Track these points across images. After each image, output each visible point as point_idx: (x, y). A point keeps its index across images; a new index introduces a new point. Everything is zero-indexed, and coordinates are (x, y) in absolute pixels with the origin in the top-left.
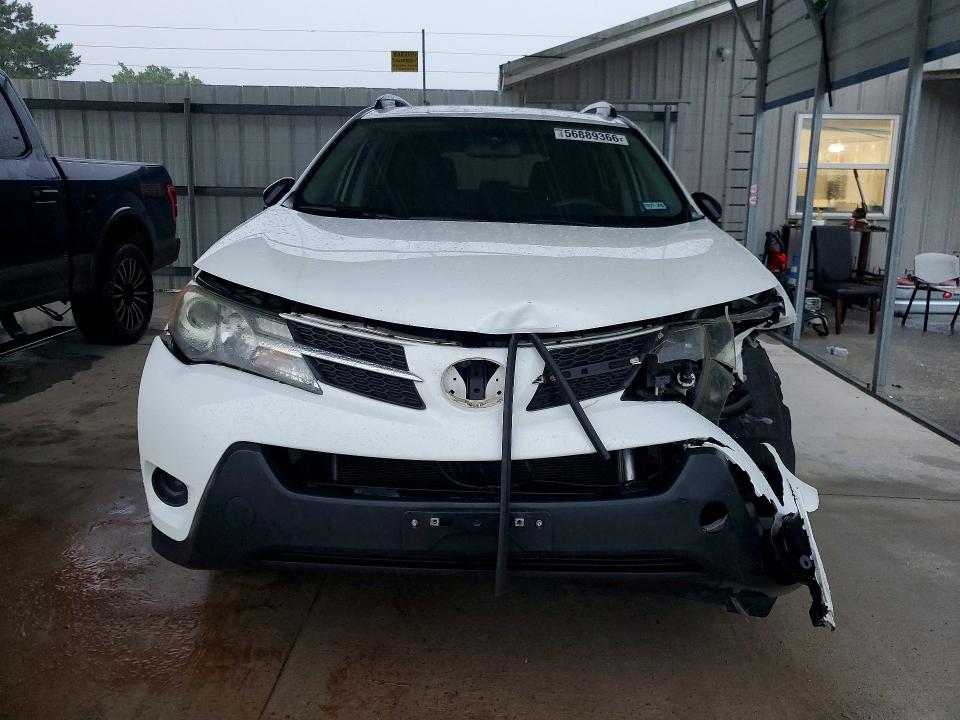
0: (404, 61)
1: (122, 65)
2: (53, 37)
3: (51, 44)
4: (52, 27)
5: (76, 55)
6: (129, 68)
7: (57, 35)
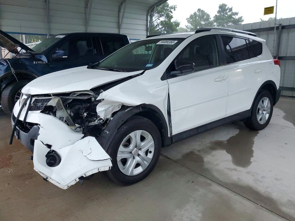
0: (269, 10)
1: (261, 19)
2: (237, 15)
3: (236, 17)
4: (237, 12)
5: (243, 19)
6: (263, 20)
7: (238, 14)
